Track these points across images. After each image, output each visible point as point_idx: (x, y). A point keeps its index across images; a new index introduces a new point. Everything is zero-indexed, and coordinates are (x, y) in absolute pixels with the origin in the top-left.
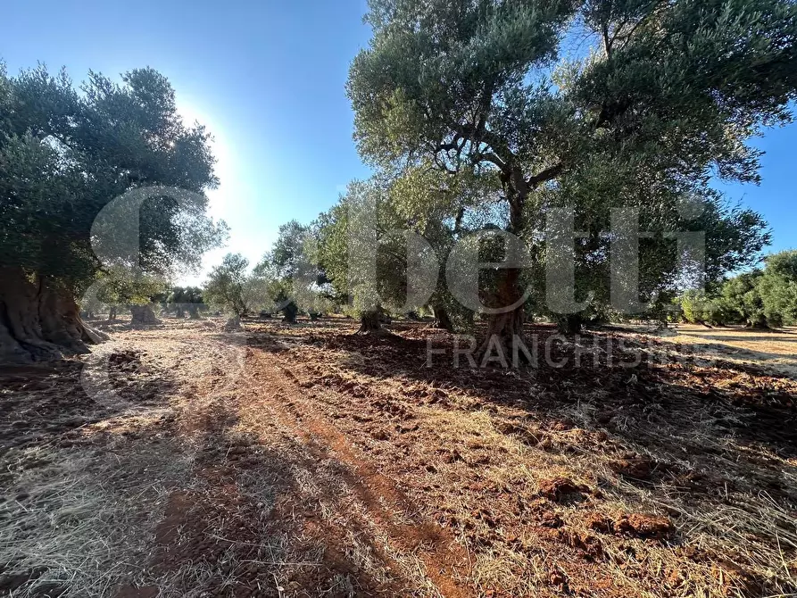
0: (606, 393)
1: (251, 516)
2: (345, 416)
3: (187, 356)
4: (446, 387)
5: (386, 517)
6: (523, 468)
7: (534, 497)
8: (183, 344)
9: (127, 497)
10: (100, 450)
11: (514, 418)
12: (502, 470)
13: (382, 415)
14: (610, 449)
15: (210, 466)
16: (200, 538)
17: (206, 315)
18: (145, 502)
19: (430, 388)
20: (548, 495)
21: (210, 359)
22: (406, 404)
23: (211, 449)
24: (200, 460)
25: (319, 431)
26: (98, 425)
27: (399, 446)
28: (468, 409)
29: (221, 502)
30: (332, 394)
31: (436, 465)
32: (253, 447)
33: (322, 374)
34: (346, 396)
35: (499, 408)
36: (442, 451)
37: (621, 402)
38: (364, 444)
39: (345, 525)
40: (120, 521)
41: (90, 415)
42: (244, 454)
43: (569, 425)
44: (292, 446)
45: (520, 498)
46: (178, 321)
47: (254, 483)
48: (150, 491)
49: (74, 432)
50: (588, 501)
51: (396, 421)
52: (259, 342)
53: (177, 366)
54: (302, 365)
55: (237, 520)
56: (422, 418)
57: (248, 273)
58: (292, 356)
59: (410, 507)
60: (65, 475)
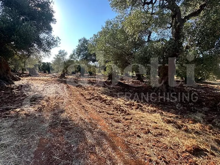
0: (208, 109)
1: (69, 150)
2: (103, 112)
3: (47, 87)
4: (142, 103)
5: (122, 156)
6: (177, 139)
7: (183, 152)
8: (46, 82)
9: (25, 138)
10: (16, 119)
11: (171, 117)
12: (169, 139)
13: (117, 112)
14: (215, 133)
15: (54, 128)
16: (50, 158)
17: (53, 72)
18: (31, 141)
19: (135, 103)
20: (190, 152)
21: (54, 88)
22: (127, 109)
23: (55, 122)
24: (51, 126)
25: (94, 117)
26: (16, 110)
27: (125, 126)
28: (151, 112)
29: (58, 143)
30: (98, 103)
31: (140, 134)
32: (70, 122)
33: (94, 95)
34: (104, 104)
35: (163, 113)
36: (142, 129)
37: (215, 113)
38: (111, 124)
39: (105, 157)
40: (21, 148)
41: (14, 106)
42: (66, 124)
43: (195, 122)
44: (84, 123)
45: (177, 152)
46: (44, 74)
47: (70, 136)
48: (33, 137)
49: (8, 112)
50: (208, 156)
51: (123, 115)
52: (72, 83)
53: (43, 90)
54: (87, 92)
55: (64, 151)
56: (133, 115)
57: (67, 57)
58: (83, 88)
59: (131, 152)
60: (4, 128)
